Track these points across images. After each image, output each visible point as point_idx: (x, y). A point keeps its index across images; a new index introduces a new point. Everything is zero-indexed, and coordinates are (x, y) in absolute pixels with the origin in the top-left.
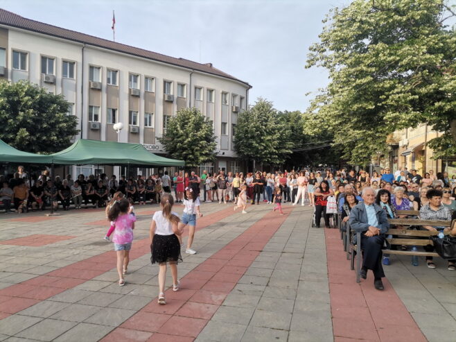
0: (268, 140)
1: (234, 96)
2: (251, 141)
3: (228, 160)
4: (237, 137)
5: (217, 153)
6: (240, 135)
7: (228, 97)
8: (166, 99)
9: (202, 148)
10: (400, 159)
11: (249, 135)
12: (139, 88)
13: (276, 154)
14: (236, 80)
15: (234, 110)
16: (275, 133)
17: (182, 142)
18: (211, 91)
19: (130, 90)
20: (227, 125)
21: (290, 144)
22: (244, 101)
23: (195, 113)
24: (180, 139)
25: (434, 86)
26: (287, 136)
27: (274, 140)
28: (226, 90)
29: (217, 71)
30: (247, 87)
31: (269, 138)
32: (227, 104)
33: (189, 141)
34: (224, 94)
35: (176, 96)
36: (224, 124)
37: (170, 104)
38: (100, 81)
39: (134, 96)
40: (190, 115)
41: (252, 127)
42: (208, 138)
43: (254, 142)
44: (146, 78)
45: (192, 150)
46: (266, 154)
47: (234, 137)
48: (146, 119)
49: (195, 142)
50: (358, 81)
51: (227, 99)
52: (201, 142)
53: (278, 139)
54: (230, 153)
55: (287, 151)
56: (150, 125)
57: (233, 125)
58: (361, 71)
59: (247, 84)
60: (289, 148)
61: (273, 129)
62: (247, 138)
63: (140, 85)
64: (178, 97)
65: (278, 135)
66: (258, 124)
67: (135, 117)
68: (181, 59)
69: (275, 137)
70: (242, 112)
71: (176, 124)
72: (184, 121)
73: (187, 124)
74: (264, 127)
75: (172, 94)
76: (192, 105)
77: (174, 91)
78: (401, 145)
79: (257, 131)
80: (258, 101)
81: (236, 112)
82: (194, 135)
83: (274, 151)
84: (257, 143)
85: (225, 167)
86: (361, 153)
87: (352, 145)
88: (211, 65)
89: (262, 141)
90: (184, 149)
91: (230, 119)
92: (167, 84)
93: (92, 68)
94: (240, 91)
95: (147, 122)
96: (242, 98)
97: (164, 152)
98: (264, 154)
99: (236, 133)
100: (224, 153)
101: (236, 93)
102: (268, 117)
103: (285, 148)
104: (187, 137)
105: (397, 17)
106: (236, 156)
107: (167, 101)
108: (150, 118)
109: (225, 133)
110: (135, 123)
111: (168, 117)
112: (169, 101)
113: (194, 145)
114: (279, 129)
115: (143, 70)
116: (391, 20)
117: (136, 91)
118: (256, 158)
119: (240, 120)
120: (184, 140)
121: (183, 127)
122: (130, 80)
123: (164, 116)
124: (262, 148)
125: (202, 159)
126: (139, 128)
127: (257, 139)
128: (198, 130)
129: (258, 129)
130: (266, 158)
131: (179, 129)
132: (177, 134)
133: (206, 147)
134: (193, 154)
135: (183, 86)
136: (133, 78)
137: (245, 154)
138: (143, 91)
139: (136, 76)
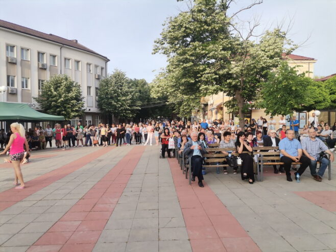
0: (123, 100)
1: (96, 66)
2: (110, 101)
3: (93, 114)
4: (100, 97)
5: (84, 110)
6: (102, 96)
7: (92, 67)
8: (40, 66)
9: (73, 106)
10: (209, 113)
11: (109, 96)
12: (16, 57)
13: (129, 110)
14: (98, 54)
15: (97, 77)
16: (128, 95)
17: (56, 101)
18: (78, 62)
19: (7, 58)
20: (92, 89)
21: (139, 103)
22: (104, 70)
23: (66, 79)
24: (54, 99)
25: (226, 70)
26: (136, 97)
27: (127, 100)
28: (90, 62)
29: (82, 46)
30: (106, 60)
31: (124, 98)
32: (91, 72)
33: (62, 101)
34: (89, 64)
35: (48, 65)
36: (89, 88)
37: (44, 71)
39: (11, 63)
40: (62, 80)
41: (111, 90)
42: (78, 98)
43: (113, 101)
44: (22, 49)
45: (65, 107)
46: (122, 110)
47: (97, 97)
48: (23, 83)
49: (67, 101)
50: (185, 65)
51: (91, 69)
52: (72, 102)
53: (130, 99)
54: (94, 109)
55: (137, 108)
56: (26, 87)
57: (96, 88)
58: (187, 58)
59: (106, 58)
60: (138, 106)
61: (127, 92)
62: (108, 98)
63: (16, 55)
65: (130, 96)
66: (116, 88)
67: (13, 81)
68: (51, 35)
69: (128, 98)
70: (103, 79)
71: (50, 87)
72: (57, 85)
73: (59, 87)
74: (120, 90)
75: (45, 63)
76: (63, 73)
77: (46, 60)
78: (209, 104)
79: (114, 93)
80: (114, 71)
81: (98, 79)
82: (66, 96)
83: (128, 108)
84: (115, 102)
85: (91, 120)
86: (186, 109)
87: (180, 104)
88: (77, 41)
89: (119, 101)
90: (58, 107)
91: (94, 84)
92: (40, 54)
94: (101, 63)
95: (24, 84)
96: (102, 68)
97: (40, 109)
98: (121, 110)
99: (99, 94)
100: (90, 110)
101: (97, 64)
102: (123, 83)
103: (135, 106)
104: (60, 97)
105: (206, 27)
106: (99, 112)
107: (41, 68)
108: (26, 81)
109: (90, 94)
110: (13, 85)
111: (42, 81)
112: (43, 68)
113: (67, 104)
114: (131, 92)
115: (19, 42)
116: (202, 28)
117: (12, 59)
118: (115, 113)
119: (101, 85)
120: (58, 100)
121: (56, 89)
122: (7, 50)
123: (39, 80)
124: (119, 105)
125: (73, 114)
126: (16, 90)
127: (115, 99)
128: (69, 92)
129: (115, 92)
130: (122, 113)
131: (53, 91)
132: (51, 95)
133: (76, 105)
134: (65, 110)
135: (54, 57)
136: (9, 48)
137: (107, 110)
138: (19, 60)
139: (13, 47)
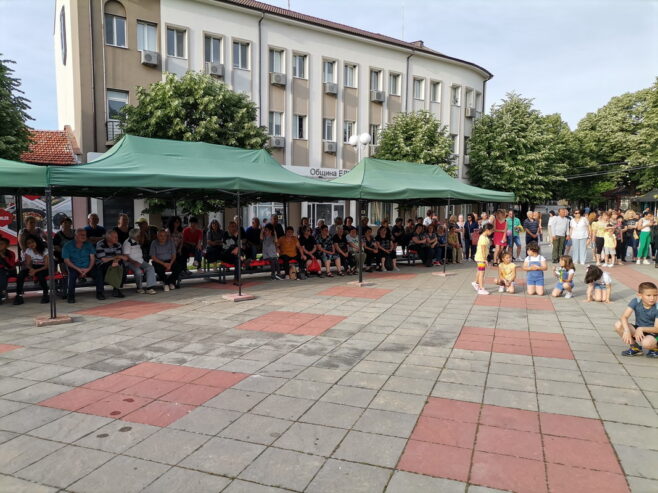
1: (468, 91)
7: (460, 94)
8: (374, 98)
11: (497, 154)
12: (335, 82)
13: (541, 183)
16: (539, 150)
18: (435, 84)
19: (324, 85)
20: (458, 139)
21: (562, 167)
22: (480, 99)
26: (556, 154)
27: (538, 161)
28: (457, 83)
30: (486, 76)
31: (531, 156)
32: (459, 104)
35: (387, 95)
36: (452, 137)
37: (379, 106)
38: (284, 72)
40: (417, 122)
41: (504, 141)
43: (506, 164)
44: (346, 66)
47: (468, 157)
48: (345, 131)
51: (459, 97)
53: (546, 159)
55: (558, 178)
57: (466, 138)
59: (487, 71)
61: (536, 143)
62: (494, 158)
63: (336, 77)
64: (390, 95)
66: (513, 135)
67: (330, 129)
69: (538, 156)
70: (478, 116)
71: (395, 138)
72: (408, 132)
73: (414, 136)
74: (522, 140)
79: (510, 146)
81: (470, 118)
84: (511, 165)
88: (422, 43)
89: (519, 162)
91: (463, 130)
92: (375, 73)
93: (272, 51)
94: (474, 82)
95: (346, 134)
96: (478, 95)
98: (523, 184)
99: (469, 151)
101: (470, 86)
102: (528, 124)
107: (374, 102)
108: (351, 128)
110: (330, 137)
111: (374, 127)
112: (377, 102)
117: (331, 87)
119: (476, 130)
121: (408, 139)
122: (324, 70)
123: (370, 125)
126: (336, 145)
128: (432, 146)
129: (512, 143)
130: (525, 189)
131: (402, 144)
136: (327, 65)
138: (341, 87)
139: (332, 63)
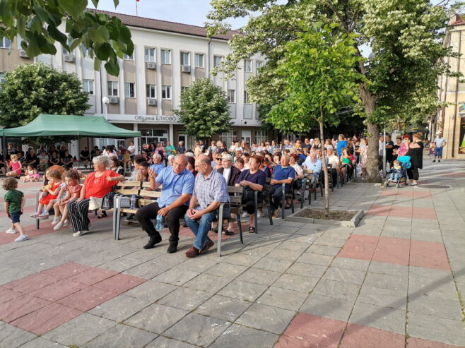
3: (253, 129)
8: (183, 70)
12: (155, 61)
17: (193, 113)
19: (146, 63)
23: (207, 84)
24: (192, 110)
35: (193, 67)
37: (188, 75)
39: (151, 69)
40: (202, 85)
42: (220, 108)
44: (163, 51)
45: (205, 121)
48: (164, 92)
49: (205, 112)
52: (212, 113)
54: (253, 122)
63: (156, 59)
64: (196, 68)
67: (153, 91)
72: (197, 92)
75: (189, 65)
82: (205, 106)
90: (196, 120)
92: (184, 55)
95: (165, 94)
97: (181, 123)
100: (246, 123)
104: (198, 107)
107: (184, 72)
108: (168, 90)
110: (153, 96)
111: (186, 88)
112: (187, 72)
113: (205, 115)
115: (159, 42)
117: (152, 64)
120: (195, 111)
121: (194, 98)
122: (146, 53)
123: (182, 88)
125: (213, 129)
126: (157, 101)
128: (209, 101)
131: (191, 100)
132: (189, 106)
133: (217, 117)
134: (205, 124)
135: (201, 55)
136: (149, 51)
138: (159, 64)
139: (153, 50)
